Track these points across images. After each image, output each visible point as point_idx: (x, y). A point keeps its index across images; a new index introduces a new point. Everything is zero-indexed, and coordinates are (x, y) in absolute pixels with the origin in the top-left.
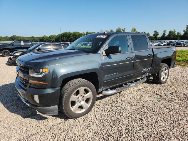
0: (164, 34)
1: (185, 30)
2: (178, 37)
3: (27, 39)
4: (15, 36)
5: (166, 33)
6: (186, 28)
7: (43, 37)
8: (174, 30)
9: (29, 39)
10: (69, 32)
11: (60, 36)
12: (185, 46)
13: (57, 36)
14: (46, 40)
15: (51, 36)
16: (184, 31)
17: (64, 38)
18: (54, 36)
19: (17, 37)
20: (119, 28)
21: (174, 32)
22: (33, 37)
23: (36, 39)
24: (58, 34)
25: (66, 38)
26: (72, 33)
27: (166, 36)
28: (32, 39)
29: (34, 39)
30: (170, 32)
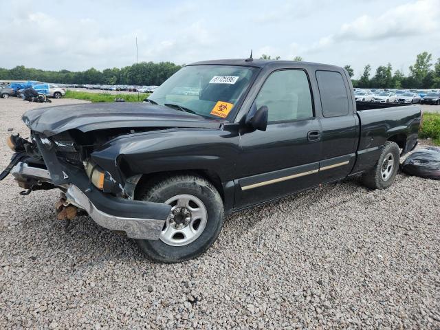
0: (366, 74)
1: (413, 65)
6: (415, 62)
8: (390, 65)
16: (411, 68)
27: (370, 78)
30: (380, 69)
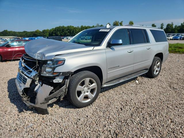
2: (175, 30)
3: (19, 33)
4: (7, 30)
5: (163, 27)
7: (36, 32)
9: (21, 34)
10: (63, 26)
11: (54, 31)
12: (181, 40)
13: (51, 30)
14: (39, 35)
15: (44, 30)
17: (58, 32)
18: (47, 31)
19: (9, 31)
20: (116, 22)
21: (172, 25)
22: (25, 32)
23: (29, 34)
24: (51, 29)
25: (60, 33)
26: (66, 27)
28: (25, 33)
29: (26, 34)
